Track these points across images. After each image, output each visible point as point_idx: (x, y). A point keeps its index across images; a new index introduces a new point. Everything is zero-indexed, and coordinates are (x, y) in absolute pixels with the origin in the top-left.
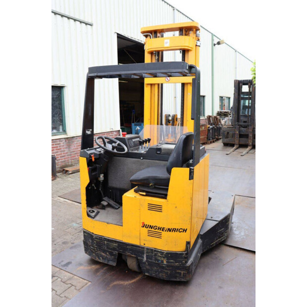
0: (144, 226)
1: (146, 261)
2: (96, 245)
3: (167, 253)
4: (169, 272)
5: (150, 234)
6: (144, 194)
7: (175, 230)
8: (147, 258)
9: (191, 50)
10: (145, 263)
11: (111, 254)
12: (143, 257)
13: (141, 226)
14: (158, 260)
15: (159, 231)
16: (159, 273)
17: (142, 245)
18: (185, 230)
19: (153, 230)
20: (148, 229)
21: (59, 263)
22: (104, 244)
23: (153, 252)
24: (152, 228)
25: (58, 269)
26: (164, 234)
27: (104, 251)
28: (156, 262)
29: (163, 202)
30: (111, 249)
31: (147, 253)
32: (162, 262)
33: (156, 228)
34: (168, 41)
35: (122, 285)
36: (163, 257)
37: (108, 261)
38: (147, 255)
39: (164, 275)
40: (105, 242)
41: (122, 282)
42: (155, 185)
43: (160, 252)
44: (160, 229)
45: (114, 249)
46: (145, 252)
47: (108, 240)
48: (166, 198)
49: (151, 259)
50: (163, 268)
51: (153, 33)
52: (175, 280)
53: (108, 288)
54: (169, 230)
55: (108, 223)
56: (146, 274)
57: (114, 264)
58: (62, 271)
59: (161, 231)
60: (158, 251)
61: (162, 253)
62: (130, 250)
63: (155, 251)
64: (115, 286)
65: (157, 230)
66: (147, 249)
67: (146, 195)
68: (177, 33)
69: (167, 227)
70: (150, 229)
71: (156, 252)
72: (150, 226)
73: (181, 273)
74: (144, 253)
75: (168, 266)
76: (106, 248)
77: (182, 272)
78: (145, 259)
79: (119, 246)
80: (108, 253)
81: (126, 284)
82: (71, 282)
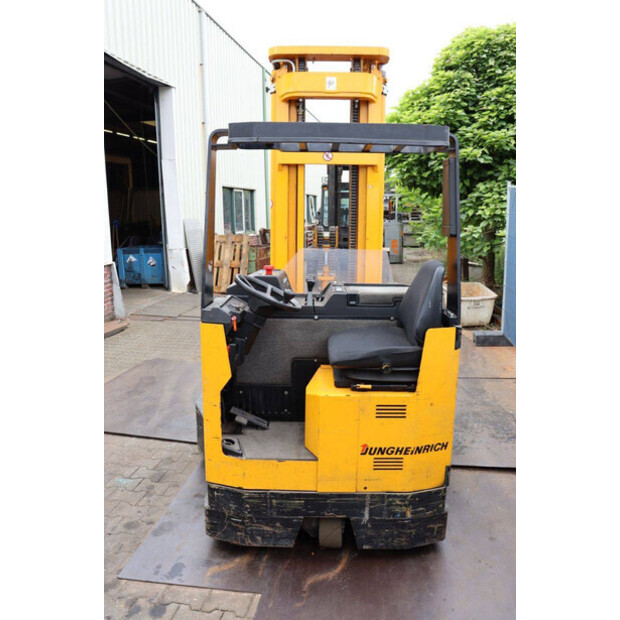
0: (366, 451)
1: (368, 521)
2: (249, 512)
3: (414, 497)
4: (413, 531)
5: (378, 466)
6: (369, 386)
7: (428, 448)
8: (371, 515)
9: (372, 101)
10: (365, 526)
11: (286, 524)
12: (363, 515)
13: (360, 452)
14: (394, 514)
15: (398, 456)
16: (393, 540)
17: (361, 490)
18: (445, 446)
19: (385, 455)
20: (375, 456)
21: (156, 573)
22: (271, 507)
23: (383, 500)
24: (382, 453)
25: (164, 587)
26: (408, 460)
27: (270, 522)
28: (391, 518)
29: (408, 398)
30: (288, 513)
31: (370, 505)
32: (404, 514)
33: (392, 452)
34: (334, 79)
35: (324, 581)
36: (405, 506)
37: (277, 540)
38: (371, 510)
39: (403, 540)
40: (274, 501)
41: (321, 577)
42: (392, 366)
43: (399, 497)
44: (401, 452)
45: (296, 512)
46: (368, 503)
47: (282, 495)
48: (414, 390)
49: (380, 515)
50: (404, 526)
51: (297, 62)
52: (422, 545)
53: (304, 595)
54: (419, 450)
55: (280, 460)
56: (365, 547)
57: (290, 544)
58: (174, 587)
59: (402, 456)
60: (395, 496)
61: (403, 498)
62: (334, 505)
63: (389, 496)
64: (314, 588)
65: (393, 456)
66: (373, 496)
67: (372, 390)
68: (348, 65)
69: (413, 445)
70: (380, 456)
71: (391, 499)
72: (380, 449)
73: (433, 529)
74: (364, 507)
75: (413, 521)
76: (274, 513)
77: (436, 527)
78: (367, 517)
79: (306, 504)
80: (278, 524)
81: (331, 578)
82: (214, 606)
